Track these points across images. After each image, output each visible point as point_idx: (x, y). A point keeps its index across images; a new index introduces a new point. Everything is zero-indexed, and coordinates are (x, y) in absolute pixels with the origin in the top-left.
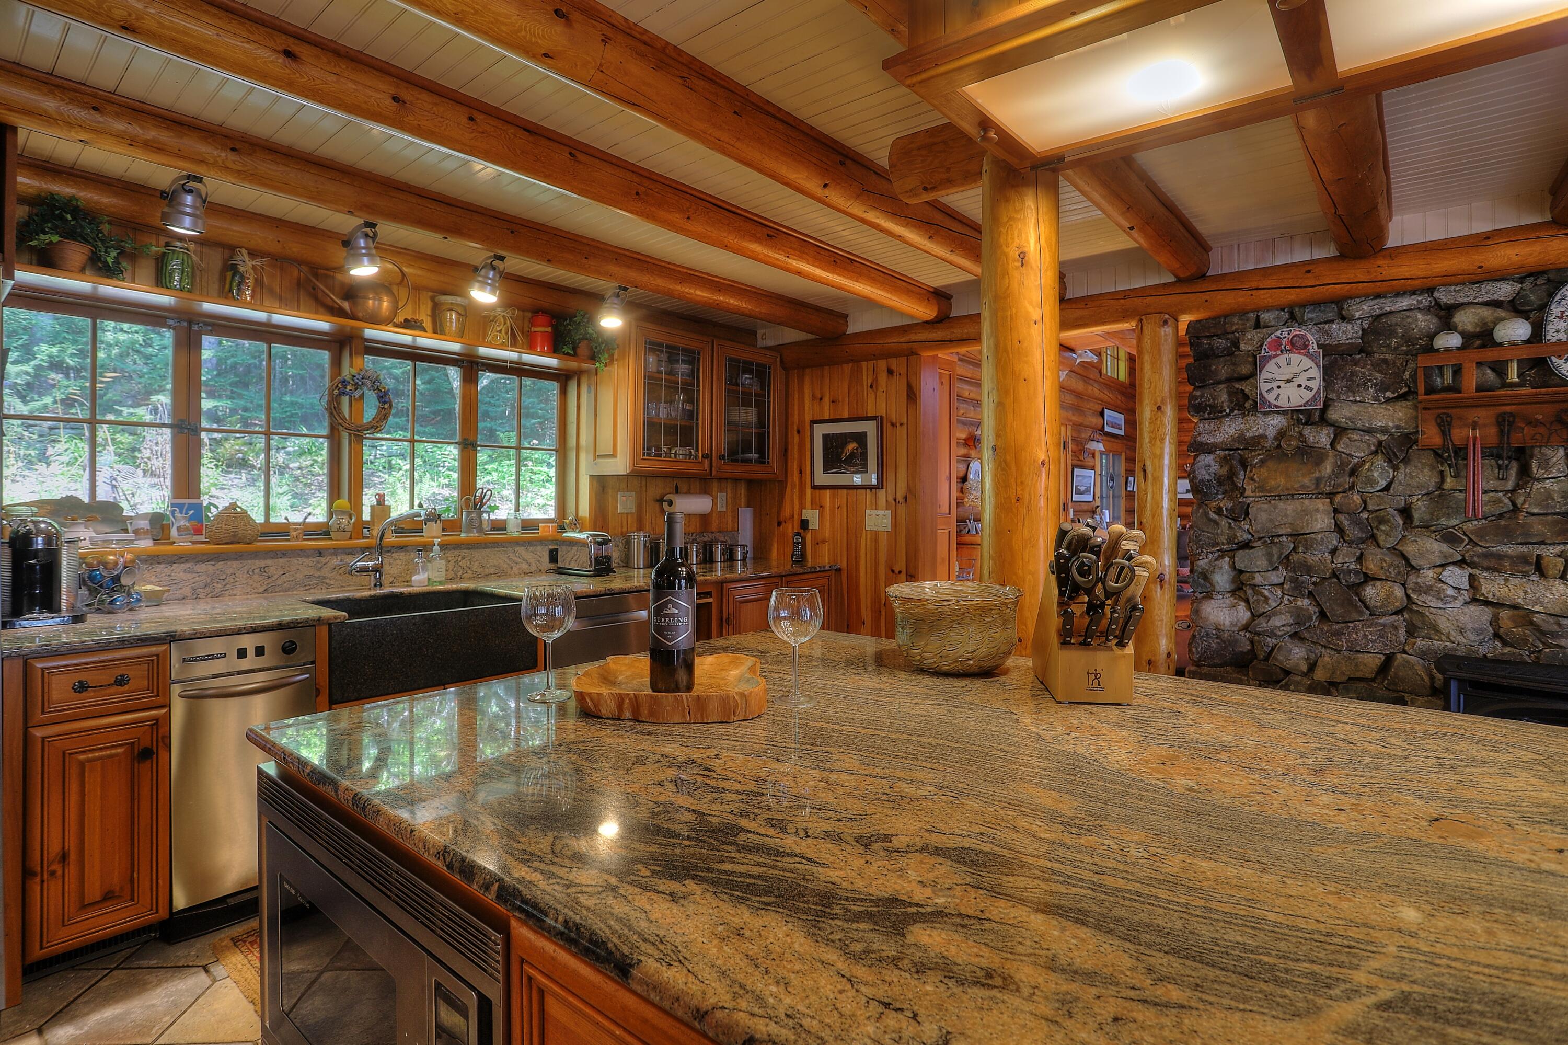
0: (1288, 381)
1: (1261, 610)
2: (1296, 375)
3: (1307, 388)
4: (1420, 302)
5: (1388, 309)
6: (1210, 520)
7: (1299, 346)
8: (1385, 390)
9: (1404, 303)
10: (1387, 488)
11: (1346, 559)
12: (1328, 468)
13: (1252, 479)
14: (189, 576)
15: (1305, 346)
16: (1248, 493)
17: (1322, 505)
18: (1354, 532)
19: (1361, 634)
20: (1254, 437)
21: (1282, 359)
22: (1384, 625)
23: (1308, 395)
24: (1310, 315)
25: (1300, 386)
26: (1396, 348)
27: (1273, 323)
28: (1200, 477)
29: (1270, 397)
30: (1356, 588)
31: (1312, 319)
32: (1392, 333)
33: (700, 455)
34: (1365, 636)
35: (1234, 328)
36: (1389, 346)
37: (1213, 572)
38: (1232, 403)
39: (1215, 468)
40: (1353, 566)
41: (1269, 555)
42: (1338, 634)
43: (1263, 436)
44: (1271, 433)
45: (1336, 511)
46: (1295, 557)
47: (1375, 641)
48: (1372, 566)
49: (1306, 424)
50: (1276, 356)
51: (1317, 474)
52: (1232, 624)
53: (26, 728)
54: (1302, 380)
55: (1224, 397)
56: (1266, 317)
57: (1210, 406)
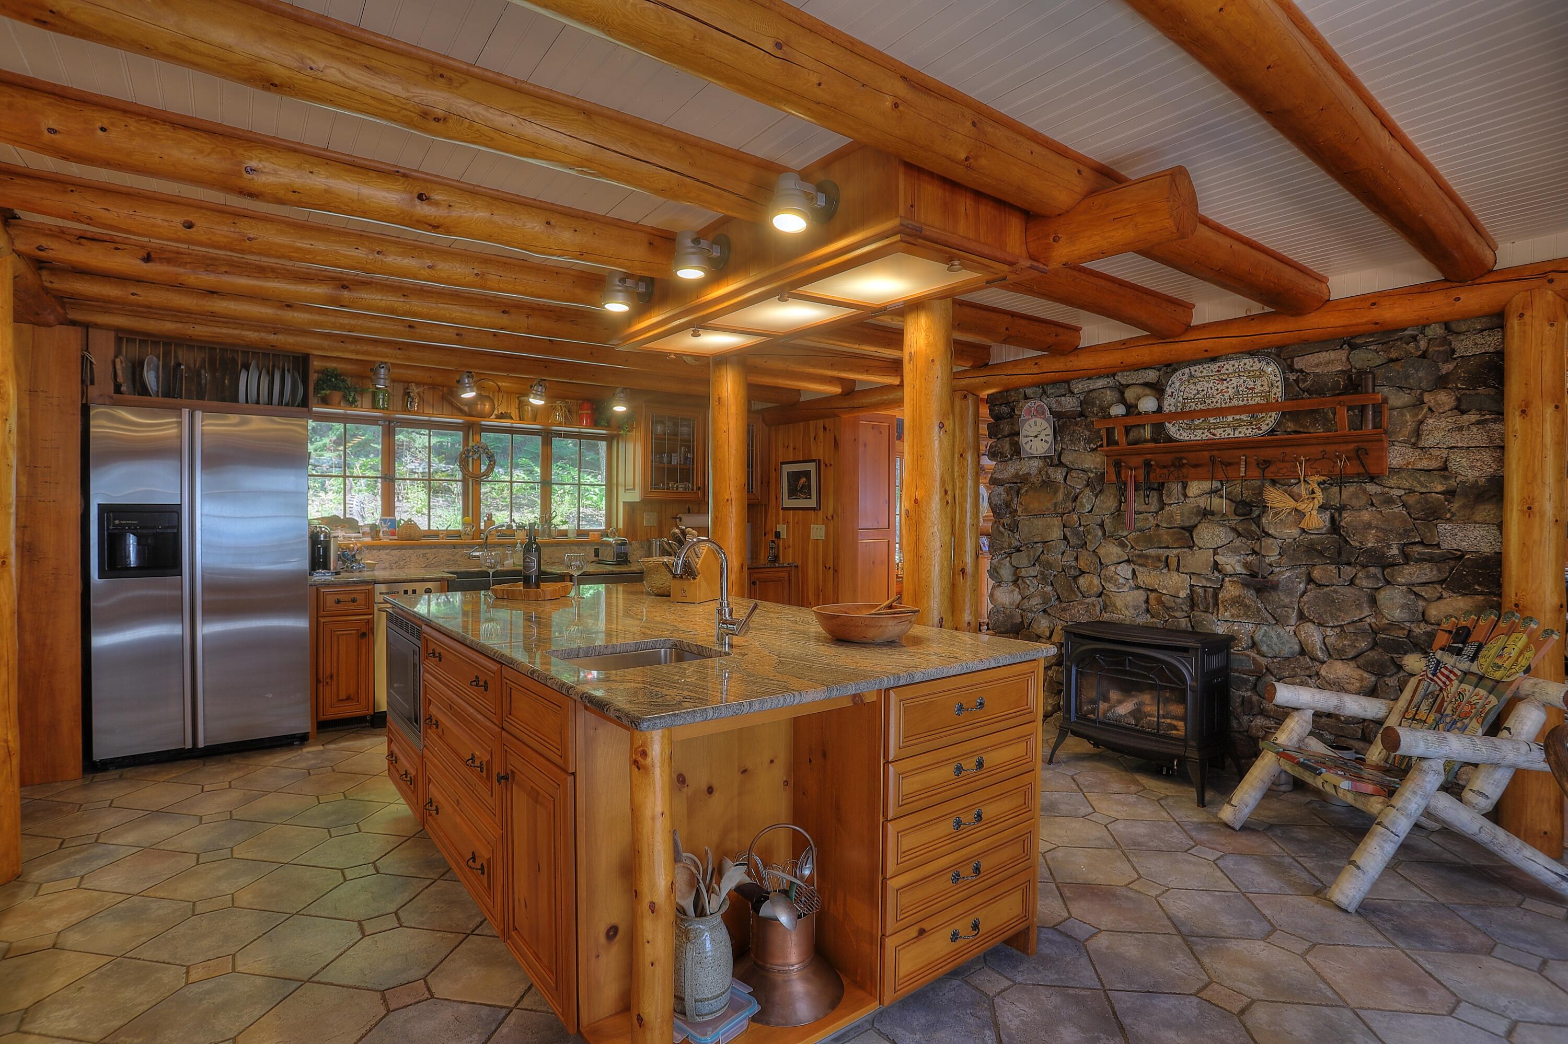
0: (1036, 437)
1: (1026, 594)
2: (1039, 433)
3: (1046, 441)
4: (1108, 383)
5: (1091, 387)
6: (1000, 532)
7: (1040, 413)
8: (1089, 443)
9: (1100, 383)
10: (1090, 511)
11: (1068, 560)
12: (1060, 496)
13: (1021, 504)
14: (388, 557)
15: (1043, 413)
16: (1019, 513)
17: (1057, 522)
18: (1073, 540)
19: (1076, 610)
20: (1024, 475)
21: (1032, 422)
22: (1088, 604)
23: (1046, 446)
24: (1052, 391)
25: (1042, 440)
26: (1097, 414)
27: (1032, 396)
28: (994, 502)
29: (1027, 447)
30: (1075, 578)
31: (1052, 393)
32: (1094, 404)
33: (695, 488)
34: (1078, 611)
35: (1013, 398)
36: (1093, 412)
37: (1000, 568)
38: (1012, 450)
39: (1004, 496)
40: (1073, 564)
41: (1029, 556)
42: (1064, 610)
43: (1029, 474)
44: (1034, 471)
45: (1064, 526)
46: (1042, 557)
47: (1083, 615)
48: (1082, 564)
49: (1050, 466)
50: (1029, 419)
51: (1055, 501)
52: (1011, 604)
53: (317, 617)
54: (1042, 436)
55: (1007, 447)
56: (1029, 391)
57: (1000, 452)
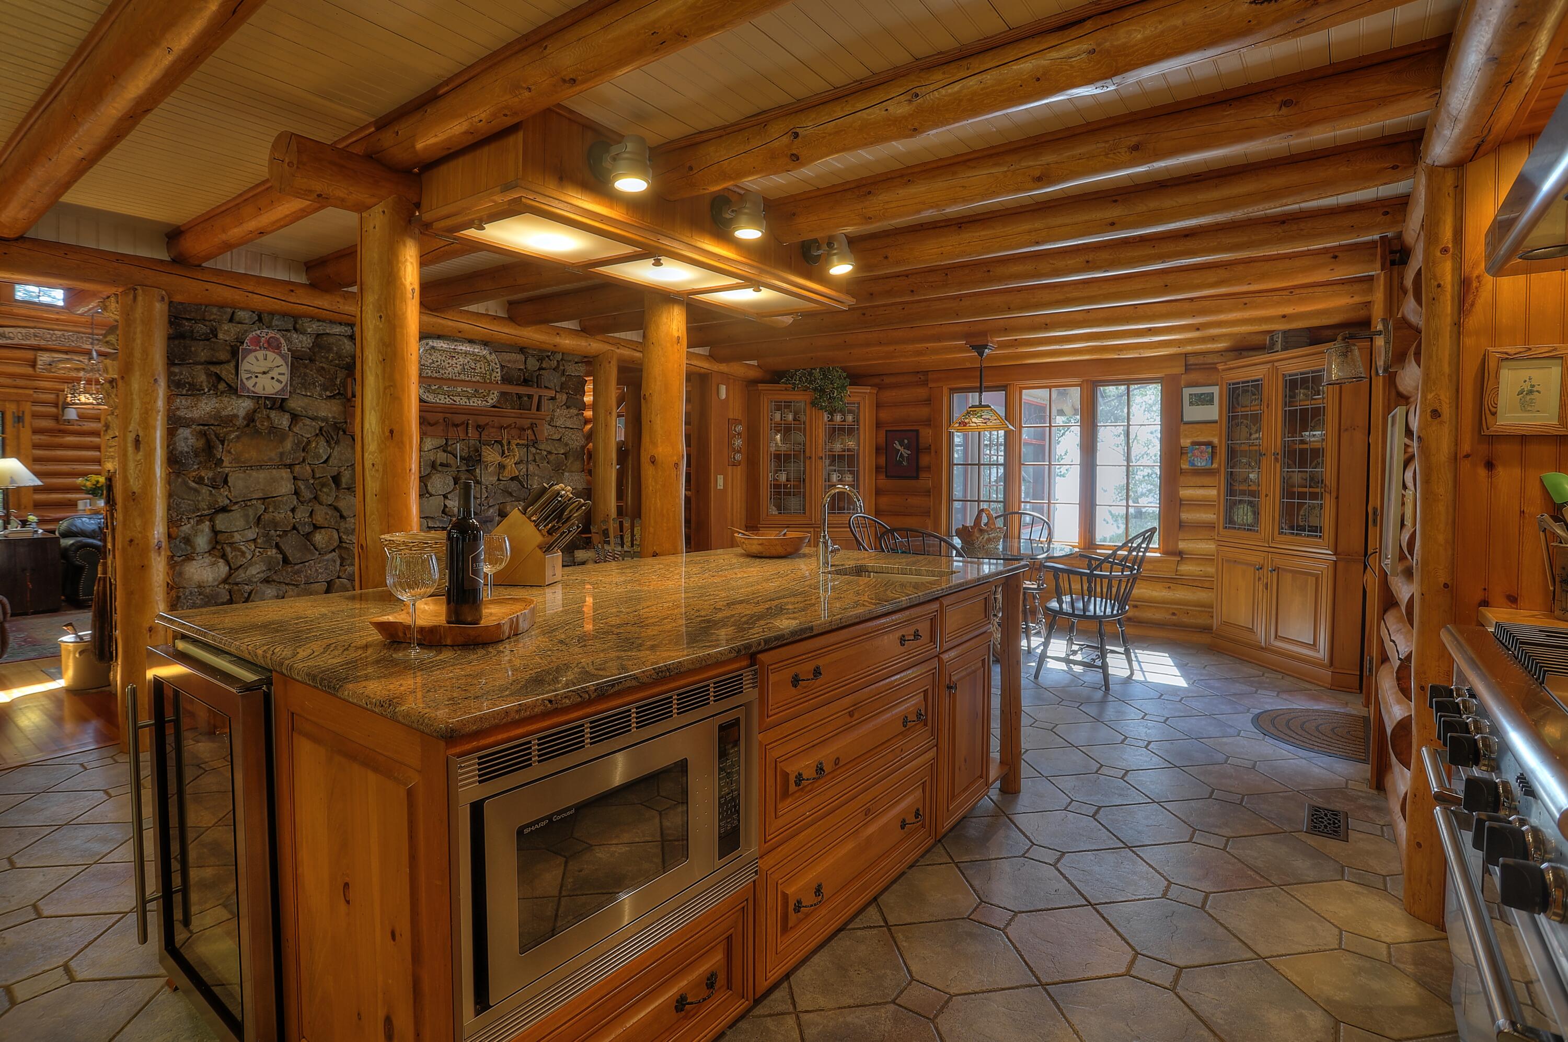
0: (264, 373)
1: (239, 563)
2: (271, 369)
3: (278, 381)
4: (346, 331)
5: (328, 331)
6: (191, 488)
7: (273, 346)
8: (326, 390)
9: (337, 330)
10: (326, 462)
11: (302, 514)
12: (288, 445)
13: (229, 452)
15: (278, 347)
16: (226, 463)
17: (285, 473)
18: (307, 494)
19: (313, 570)
20: (228, 416)
21: (260, 354)
22: (327, 560)
23: (278, 387)
24: (277, 323)
25: (273, 378)
26: (331, 361)
27: (246, 321)
28: (180, 449)
29: (249, 384)
30: (308, 536)
31: (277, 326)
32: (330, 350)
34: (317, 570)
35: (212, 317)
36: (327, 358)
37: (195, 535)
38: (209, 383)
39: (192, 441)
40: (306, 520)
41: (246, 516)
42: (298, 572)
43: (236, 416)
44: (242, 413)
45: (295, 478)
46: (267, 517)
47: (321, 573)
48: (319, 519)
49: (271, 408)
50: (255, 350)
51: (281, 450)
52: (215, 580)
54: (274, 373)
55: (203, 377)
56: (241, 314)
57: (188, 383)
